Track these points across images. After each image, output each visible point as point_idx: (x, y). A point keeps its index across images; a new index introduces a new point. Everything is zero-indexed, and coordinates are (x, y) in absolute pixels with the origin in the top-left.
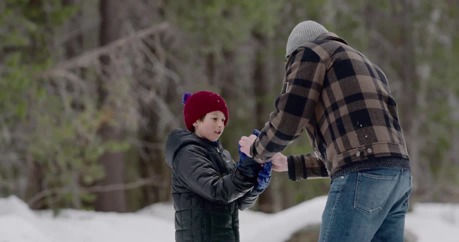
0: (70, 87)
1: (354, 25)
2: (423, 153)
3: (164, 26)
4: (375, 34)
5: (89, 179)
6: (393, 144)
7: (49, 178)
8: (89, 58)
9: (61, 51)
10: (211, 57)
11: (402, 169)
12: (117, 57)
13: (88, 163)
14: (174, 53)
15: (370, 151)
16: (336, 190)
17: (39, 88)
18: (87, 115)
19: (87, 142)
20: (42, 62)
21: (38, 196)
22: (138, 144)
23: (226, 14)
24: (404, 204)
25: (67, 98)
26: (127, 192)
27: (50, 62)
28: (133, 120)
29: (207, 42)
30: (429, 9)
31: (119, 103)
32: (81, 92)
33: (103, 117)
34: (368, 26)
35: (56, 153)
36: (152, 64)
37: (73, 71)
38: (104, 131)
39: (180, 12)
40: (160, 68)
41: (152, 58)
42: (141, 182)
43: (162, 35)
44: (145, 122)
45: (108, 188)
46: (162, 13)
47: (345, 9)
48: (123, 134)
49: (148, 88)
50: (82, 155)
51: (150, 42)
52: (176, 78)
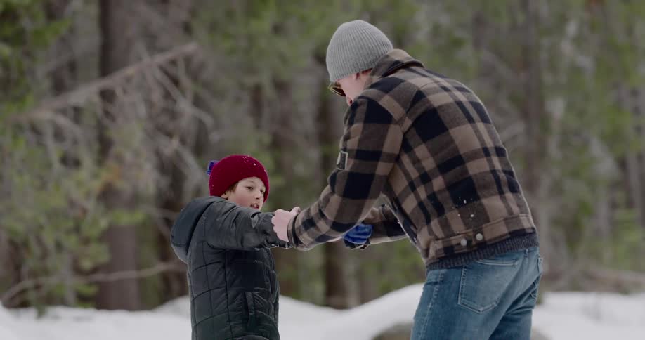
0: (59, 135)
1: (457, 43)
2: (555, 222)
3: (191, 47)
4: (486, 55)
5: (87, 264)
6: (512, 218)
7: (30, 263)
8: (85, 94)
9: (46, 84)
10: (257, 91)
11: (527, 250)
12: (125, 92)
13: (86, 241)
14: (206, 85)
15: (479, 237)
16: (434, 280)
17: (15, 137)
18: (84, 174)
19: (85, 211)
20: (19, 99)
21: (17, 288)
22: (156, 213)
23: (277, 29)
24: (530, 296)
25: (55, 151)
26: (141, 282)
27: (30, 99)
28: (148, 180)
29: (251, 70)
30: (563, 20)
31: (128, 156)
32: (75, 142)
33: (106, 175)
34: (477, 44)
35: (41, 227)
36: (175, 101)
37: (63, 112)
38: (108, 196)
39: (213, 27)
40: (185, 106)
41: (175, 92)
42: (160, 267)
43: (188, 60)
44: (165, 182)
45: (114, 277)
46: (187, 29)
47: (445, 20)
48: (135, 201)
49: (170, 135)
50: (77, 229)
51: (172, 70)
52: (208, 120)
